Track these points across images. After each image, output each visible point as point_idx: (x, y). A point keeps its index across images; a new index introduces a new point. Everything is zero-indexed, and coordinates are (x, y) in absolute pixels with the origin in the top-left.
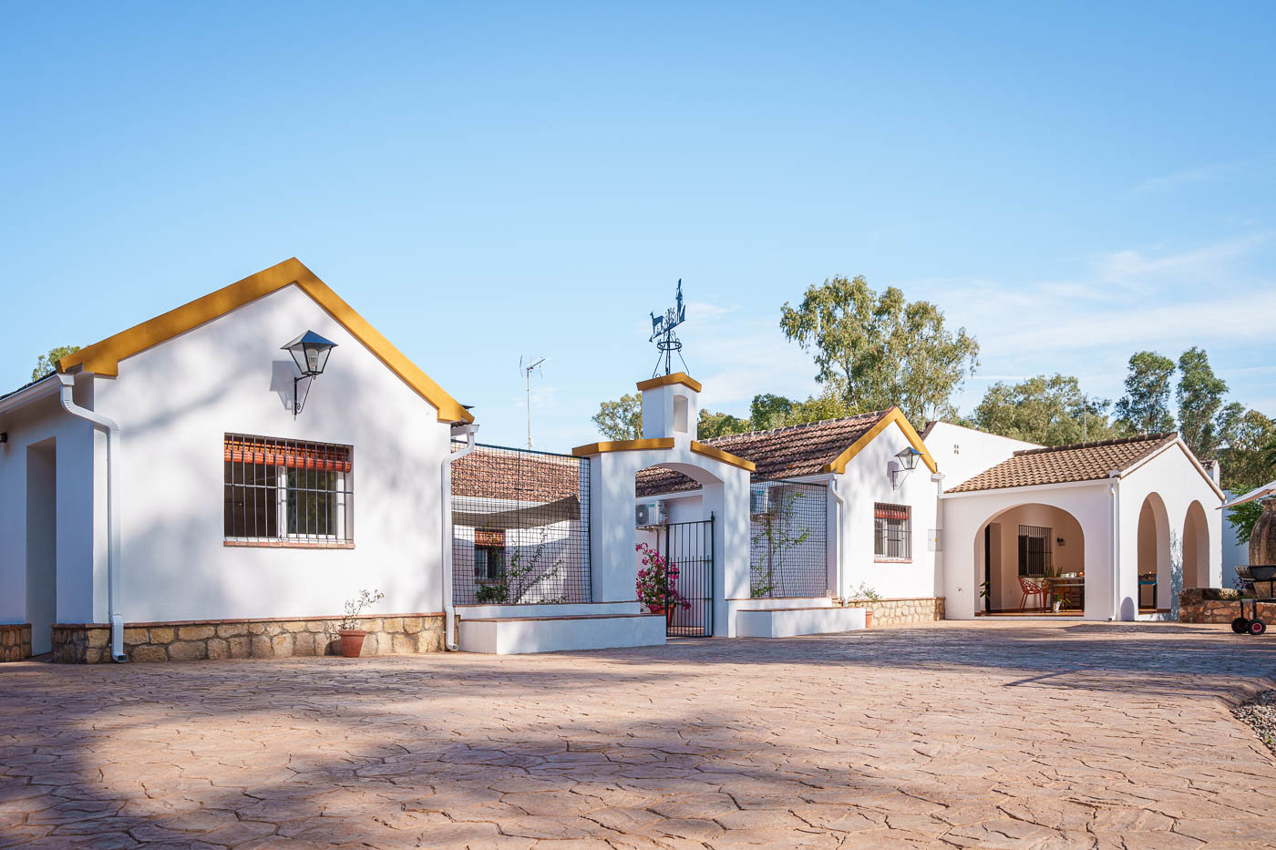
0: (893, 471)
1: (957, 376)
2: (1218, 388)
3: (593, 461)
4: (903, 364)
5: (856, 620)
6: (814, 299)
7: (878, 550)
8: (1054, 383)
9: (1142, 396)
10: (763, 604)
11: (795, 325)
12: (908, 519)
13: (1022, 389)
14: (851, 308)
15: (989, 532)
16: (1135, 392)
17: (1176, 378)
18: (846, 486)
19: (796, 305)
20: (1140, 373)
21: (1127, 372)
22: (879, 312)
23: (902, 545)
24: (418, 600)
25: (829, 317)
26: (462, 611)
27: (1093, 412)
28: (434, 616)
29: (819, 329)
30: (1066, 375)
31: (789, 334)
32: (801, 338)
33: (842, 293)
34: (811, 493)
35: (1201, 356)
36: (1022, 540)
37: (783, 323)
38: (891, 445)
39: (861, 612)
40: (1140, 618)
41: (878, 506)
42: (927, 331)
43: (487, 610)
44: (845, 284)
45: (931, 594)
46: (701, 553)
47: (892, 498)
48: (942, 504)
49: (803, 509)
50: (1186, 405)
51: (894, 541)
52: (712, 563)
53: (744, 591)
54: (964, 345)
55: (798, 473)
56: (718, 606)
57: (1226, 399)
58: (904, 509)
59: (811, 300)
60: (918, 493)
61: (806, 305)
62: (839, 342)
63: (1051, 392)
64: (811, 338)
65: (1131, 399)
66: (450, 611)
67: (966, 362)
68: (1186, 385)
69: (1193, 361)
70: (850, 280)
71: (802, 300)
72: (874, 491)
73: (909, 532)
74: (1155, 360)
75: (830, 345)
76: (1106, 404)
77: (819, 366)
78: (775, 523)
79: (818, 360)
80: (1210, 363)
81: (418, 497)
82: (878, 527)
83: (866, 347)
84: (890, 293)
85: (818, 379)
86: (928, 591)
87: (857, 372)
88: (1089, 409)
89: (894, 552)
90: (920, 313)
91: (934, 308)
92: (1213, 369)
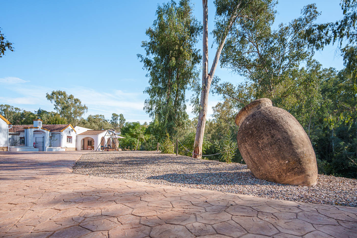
0: (70, 132)
1: (83, 113)
2: (125, 120)
3: (27, 130)
4: (73, 109)
5: (64, 150)
6: (54, 93)
7: (67, 142)
8: (101, 116)
9: (114, 120)
10: (51, 148)
11: (49, 97)
12: (72, 138)
13: (95, 116)
14: (63, 97)
15: (84, 140)
16: (113, 119)
17: (119, 118)
18: (63, 134)
19: (50, 93)
20: (114, 116)
21: (112, 116)
22: (69, 98)
23: (71, 141)
24: (4, 145)
25: (57, 98)
26: (10, 147)
27: (107, 121)
28: (6, 147)
29: (55, 99)
30: (102, 115)
31: (48, 99)
32: (51, 100)
33: (60, 93)
34: (58, 134)
35: (122, 115)
36: (88, 141)
37: (47, 97)
38: (69, 129)
39: (65, 149)
40: (101, 150)
41: (67, 136)
42: (78, 104)
43: (13, 147)
44: (61, 92)
45: (75, 147)
46: (42, 141)
47: (69, 135)
48: (77, 136)
49: (57, 136)
50: (120, 122)
51: (70, 141)
52: (43, 142)
53: (48, 146)
54: (85, 108)
55: (55, 132)
56: (44, 148)
57: (126, 122)
58: (71, 137)
59: (53, 93)
60: (73, 135)
61: (52, 94)
62: (59, 102)
63: (100, 117)
64: (53, 101)
65: (112, 120)
66: (9, 147)
67: (85, 110)
68: (120, 119)
69: (121, 116)
70: (62, 91)
71: (51, 93)
72: (66, 135)
73: (72, 139)
74: (116, 115)
75: (58, 103)
76: (109, 120)
77: (55, 106)
78: (52, 138)
79: (55, 105)
80: (124, 116)
81: (4, 133)
82: (67, 139)
83: (66, 105)
84: (71, 95)
85: (55, 109)
86: (74, 147)
87: (63, 109)
88: (106, 121)
89: (70, 142)
90: (77, 101)
91: (79, 100)
92: (124, 117)
